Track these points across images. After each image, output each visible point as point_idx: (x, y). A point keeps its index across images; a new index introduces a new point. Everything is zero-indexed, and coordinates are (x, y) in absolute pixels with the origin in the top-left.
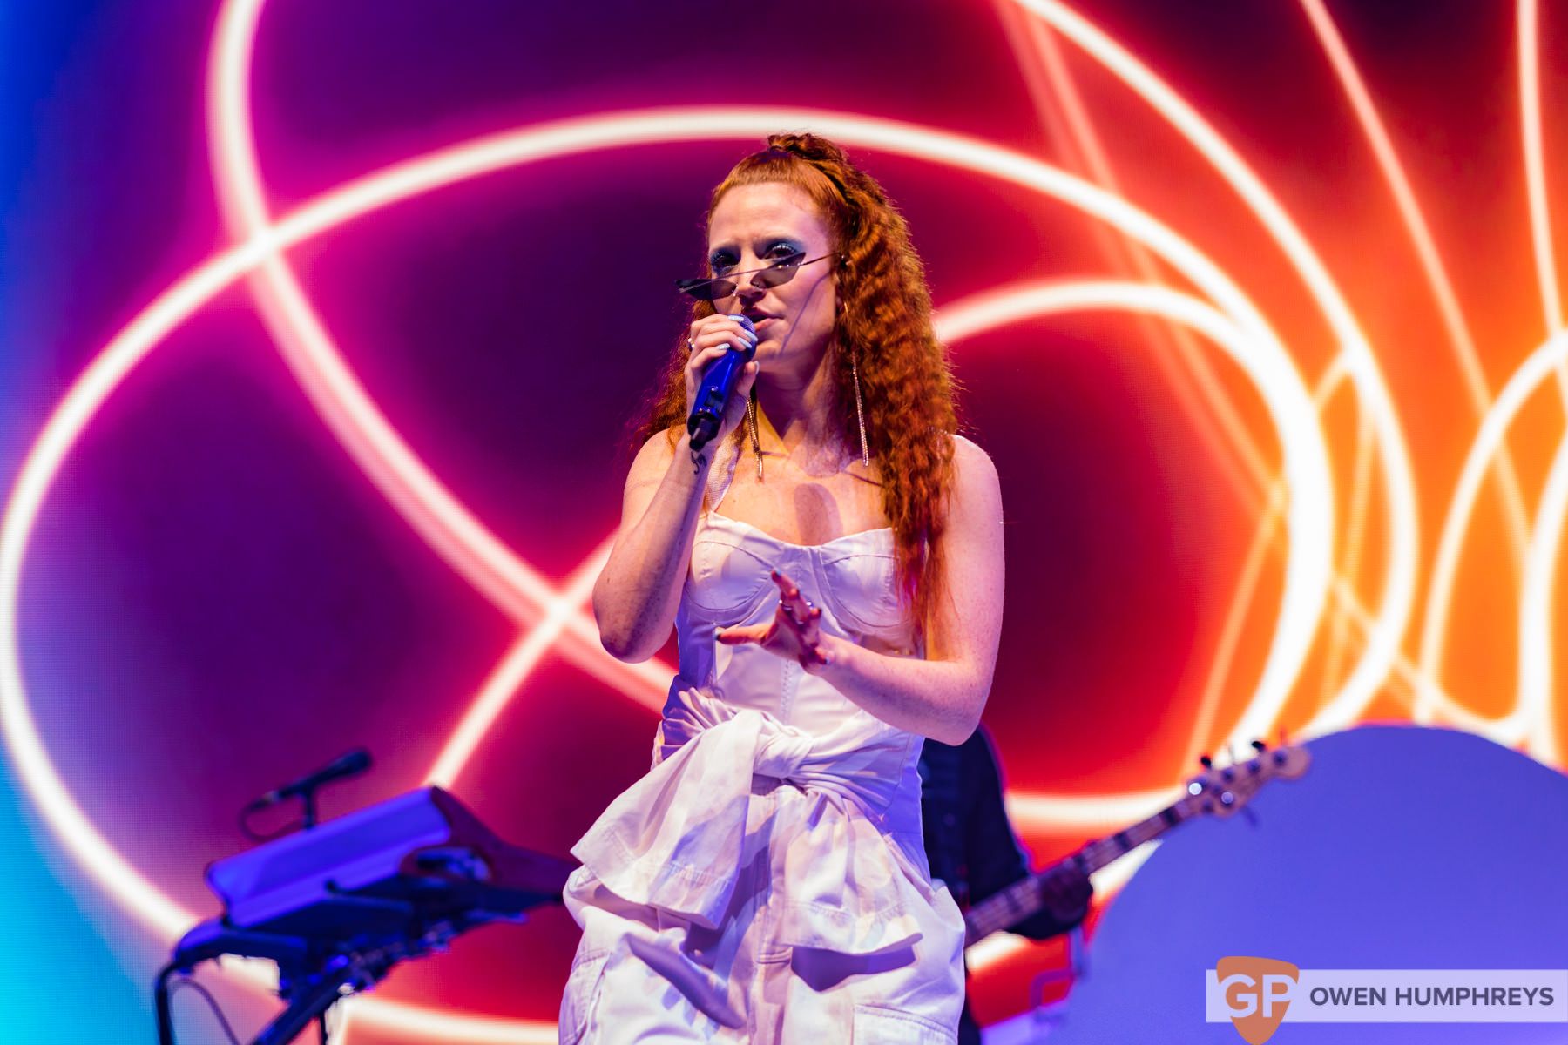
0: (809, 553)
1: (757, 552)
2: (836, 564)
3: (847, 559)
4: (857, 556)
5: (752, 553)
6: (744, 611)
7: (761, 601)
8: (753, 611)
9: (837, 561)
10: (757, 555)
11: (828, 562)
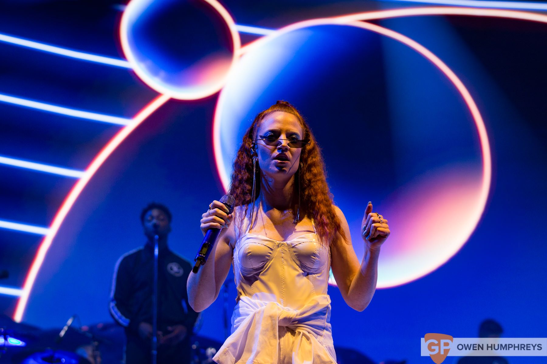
0: (286, 243)
1: (267, 245)
2: (296, 246)
3: (300, 244)
4: (303, 242)
5: (266, 245)
6: (262, 267)
7: (270, 263)
8: (267, 267)
9: (296, 245)
10: (267, 246)
11: (293, 246)
